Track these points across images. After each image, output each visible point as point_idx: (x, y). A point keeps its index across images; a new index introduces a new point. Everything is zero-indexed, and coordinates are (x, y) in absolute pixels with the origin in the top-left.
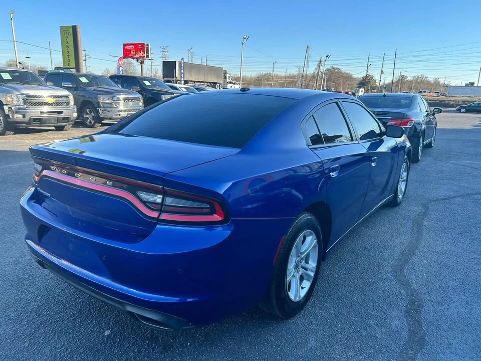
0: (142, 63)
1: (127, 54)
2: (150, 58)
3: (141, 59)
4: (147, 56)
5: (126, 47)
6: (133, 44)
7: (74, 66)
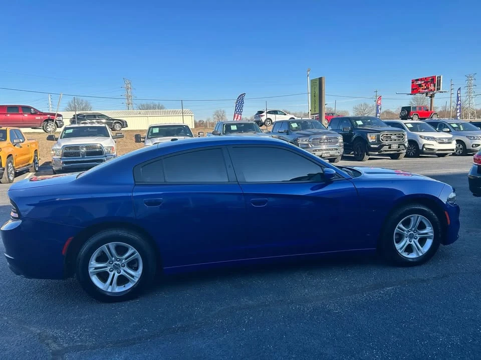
0: (431, 97)
1: (415, 89)
2: (441, 90)
3: (431, 93)
4: (439, 89)
5: (415, 83)
6: (421, 80)
7: (318, 112)
